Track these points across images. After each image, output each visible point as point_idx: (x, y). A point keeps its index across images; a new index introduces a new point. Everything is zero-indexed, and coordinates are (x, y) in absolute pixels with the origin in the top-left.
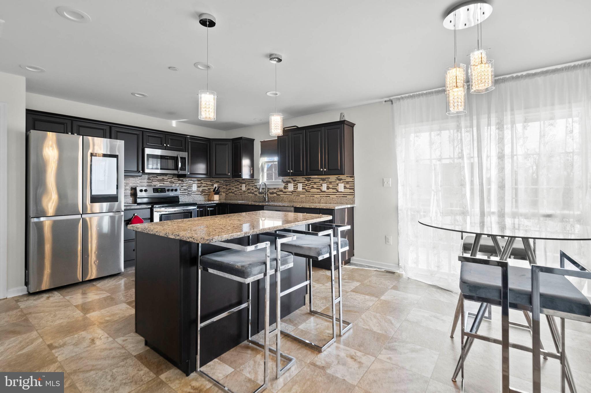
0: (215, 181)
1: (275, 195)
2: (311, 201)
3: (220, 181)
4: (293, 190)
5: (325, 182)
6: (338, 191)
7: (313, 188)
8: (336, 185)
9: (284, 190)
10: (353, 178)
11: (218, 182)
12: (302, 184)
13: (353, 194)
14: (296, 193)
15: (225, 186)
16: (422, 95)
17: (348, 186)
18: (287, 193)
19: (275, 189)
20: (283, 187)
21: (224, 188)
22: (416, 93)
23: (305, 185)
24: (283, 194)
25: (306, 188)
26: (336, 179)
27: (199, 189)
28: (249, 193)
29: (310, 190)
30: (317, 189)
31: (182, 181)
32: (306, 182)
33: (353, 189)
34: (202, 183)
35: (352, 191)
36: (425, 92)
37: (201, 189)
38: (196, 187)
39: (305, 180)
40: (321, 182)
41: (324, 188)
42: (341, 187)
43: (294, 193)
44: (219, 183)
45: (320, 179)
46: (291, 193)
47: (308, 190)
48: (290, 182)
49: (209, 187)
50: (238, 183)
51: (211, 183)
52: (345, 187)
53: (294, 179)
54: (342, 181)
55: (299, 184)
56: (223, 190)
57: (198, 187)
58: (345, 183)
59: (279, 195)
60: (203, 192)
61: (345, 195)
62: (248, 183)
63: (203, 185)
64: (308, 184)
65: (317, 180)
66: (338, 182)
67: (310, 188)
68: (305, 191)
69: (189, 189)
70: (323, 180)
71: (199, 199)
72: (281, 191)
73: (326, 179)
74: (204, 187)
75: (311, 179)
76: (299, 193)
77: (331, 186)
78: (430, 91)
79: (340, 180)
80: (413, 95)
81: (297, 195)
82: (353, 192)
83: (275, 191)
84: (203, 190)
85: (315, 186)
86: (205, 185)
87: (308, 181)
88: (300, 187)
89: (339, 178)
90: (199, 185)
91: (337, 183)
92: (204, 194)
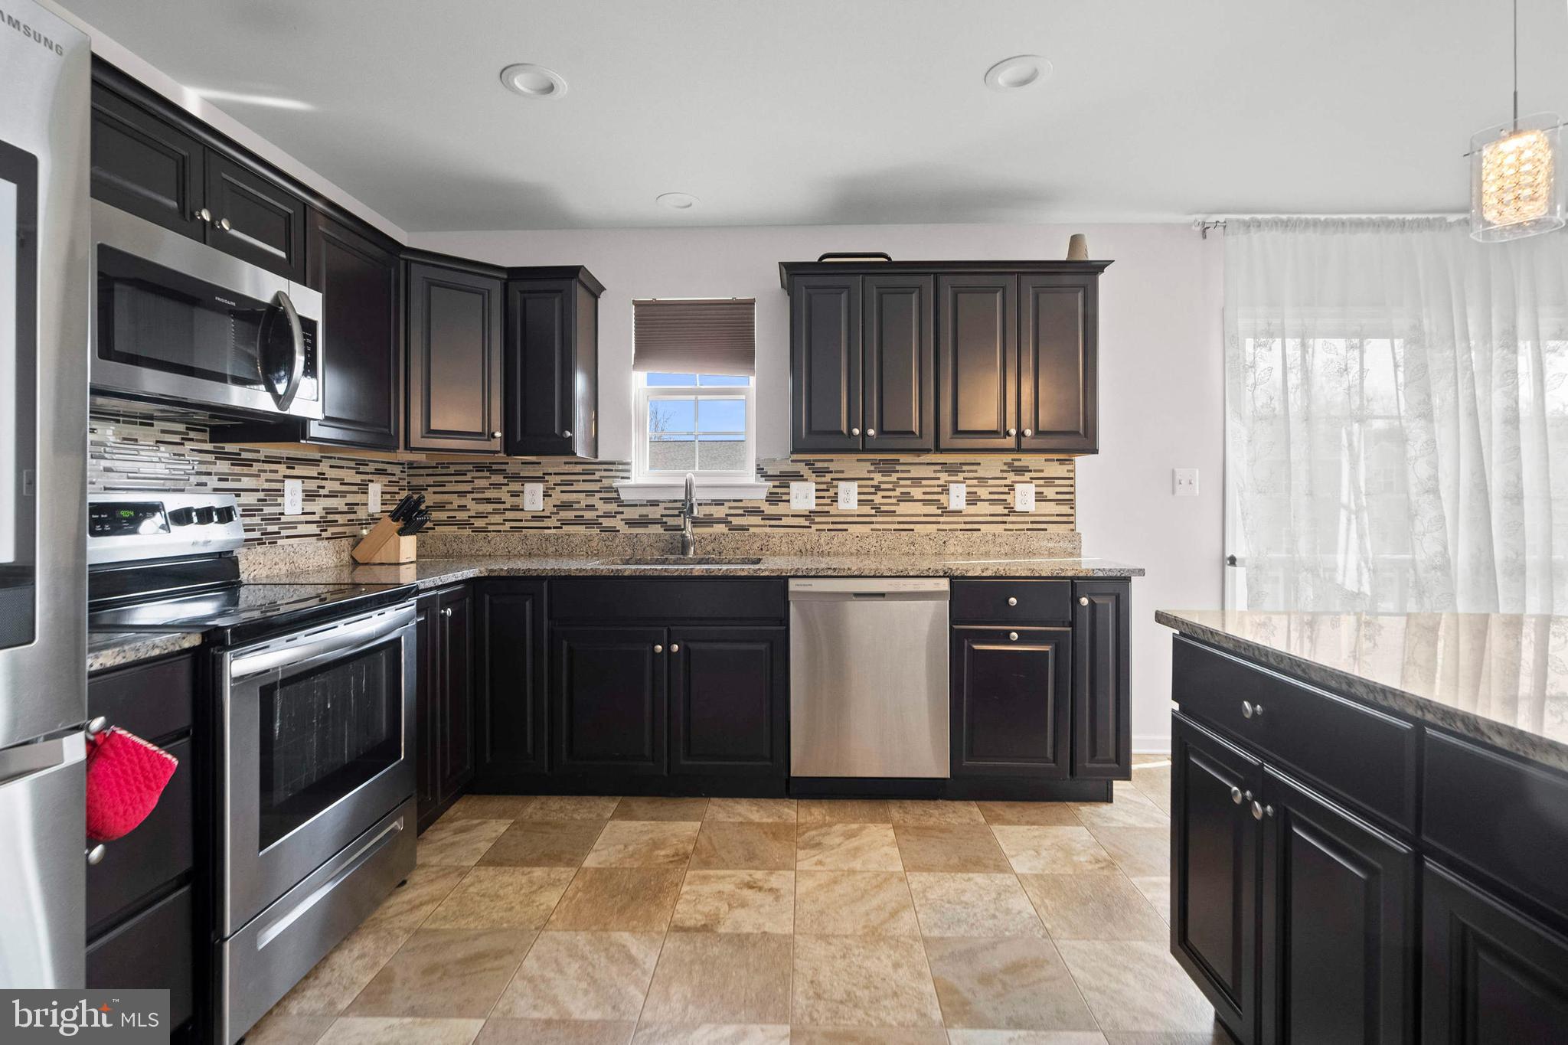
0: (371, 468)
1: (721, 528)
4: (813, 508)
5: (960, 477)
6: (1011, 511)
7: (906, 498)
8: (1006, 490)
9: (769, 509)
10: (1070, 467)
11: (384, 472)
12: (856, 484)
13: (1071, 519)
14: (830, 519)
17: (1050, 492)
18: (785, 521)
19: (719, 503)
20: (763, 495)
23: (873, 490)
24: (762, 523)
25: (877, 499)
26: (1005, 468)
27: (310, 507)
28: (565, 523)
29: (892, 508)
30: (927, 502)
31: (236, 460)
32: (878, 477)
33: (1071, 503)
34: (321, 476)
35: (1065, 509)
37: (318, 507)
38: (300, 496)
39: (872, 468)
40: (944, 477)
41: (957, 498)
42: (1025, 497)
43: (817, 519)
45: (938, 468)
46: (802, 522)
47: (883, 508)
48: (798, 477)
49: (350, 499)
50: (498, 479)
51: (358, 479)
52: (1040, 498)
53: (818, 465)
54: (1028, 475)
55: (842, 485)
57: (310, 496)
58: (1041, 482)
59: (743, 528)
60: (324, 523)
61: (1038, 525)
62: (558, 479)
63: (331, 486)
64: (883, 486)
65: (928, 471)
66: (1012, 477)
67: (894, 501)
68: (873, 512)
69: (267, 510)
70: (953, 469)
71: (313, 563)
72: (755, 511)
73: (965, 468)
74: (333, 495)
75: (898, 468)
76: (842, 523)
77: (983, 492)
79: (1021, 471)
81: (831, 527)
82: (1071, 512)
83: (719, 512)
84: (329, 511)
85: (917, 493)
86: (336, 486)
87: (886, 472)
88: (849, 497)
89: (1016, 464)
90: (312, 485)
91: (1008, 482)
92: (331, 530)
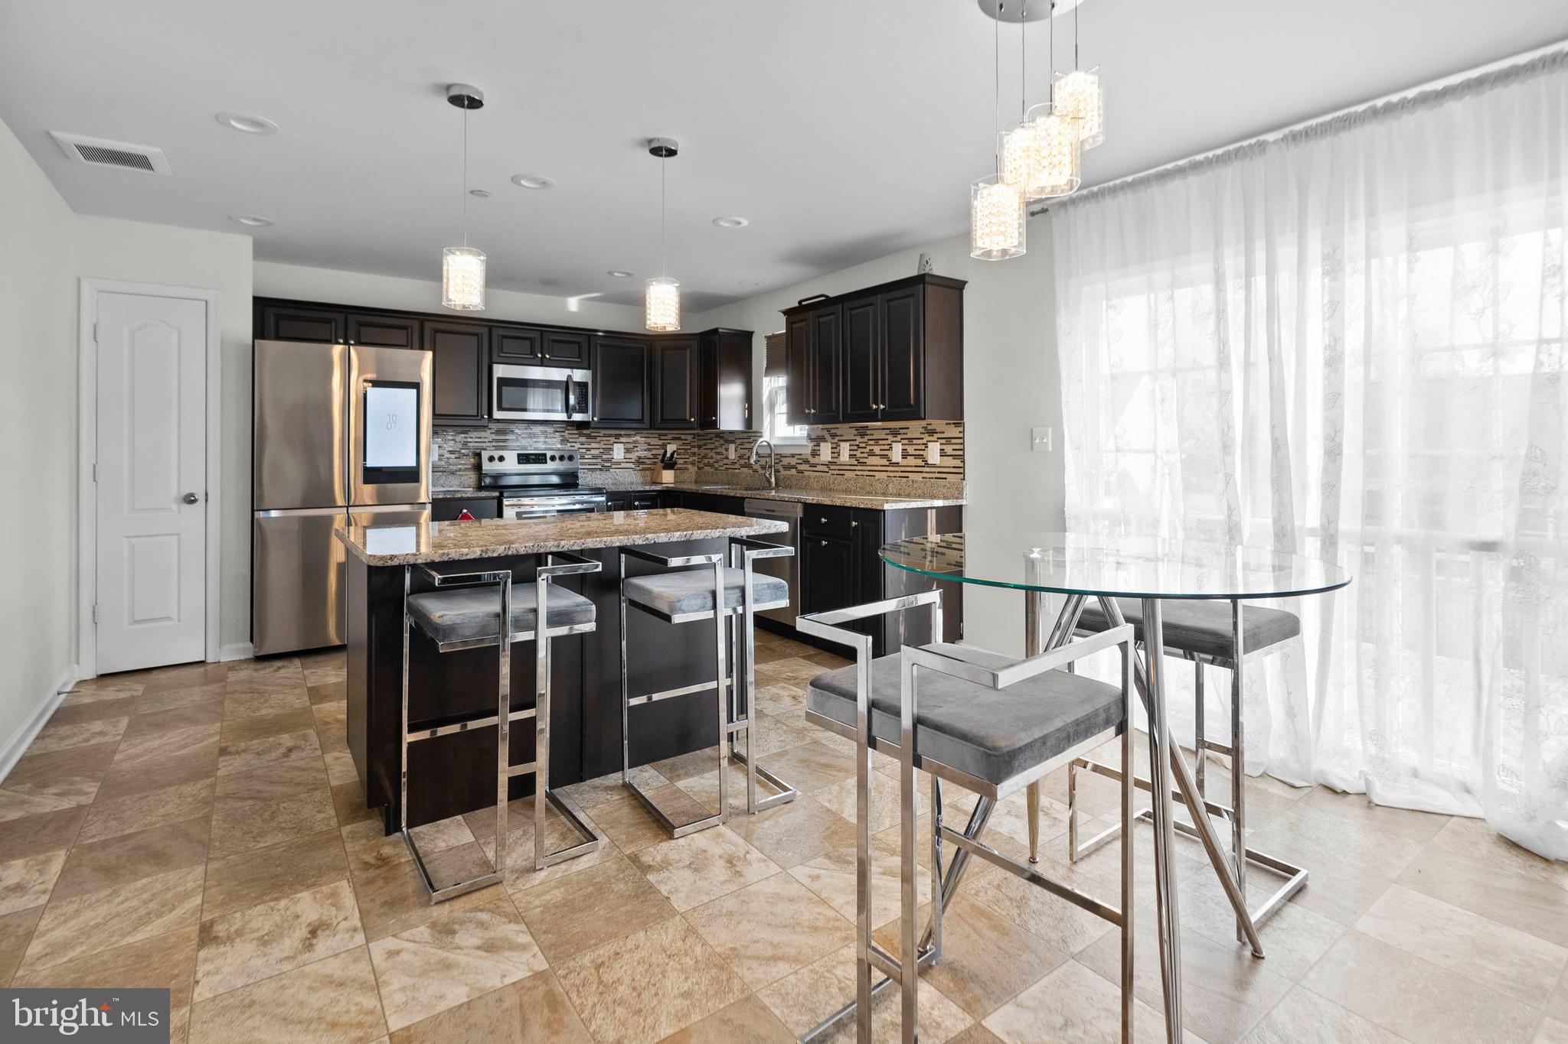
0: (670, 436)
1: (793, 471)
2: (868, 489)
3: (683, 437)
4: (830, 459)
5: (899, 438)
6: (927, 464)
7: (871, 454)
8: (923, 447)
9: (813, 461)
10: (961, 429)
11: (679, 439)
12: (848, 444)
13: (961, 470)
14: (837, 467)
15: (695, 450)
16: (1123, 187)
17: (949, 449)
18: (819, 468)
19: (793, 456)
20: (809, 452)
21: (694, 454)
22: (1106, 185)
23: (856, 448)
24: (809, 469)
25: (859, 455)
26: (923, 431)
27: (628, 456)
28: (742, 466)
29: (865, 460)
30: (882, 456)
31: (588, 436)
32: (859, 439)
33: (962, 457)
34: (636, 442)
35: (958, 463)
36: (1129, 179)
37: (634, 456)
38: (623, 451)
39: (856, 432)
40: (890, 437)
41: (896, 455)
42: (933, 453)
43: (832, 467)
44: (680, 442)
45: (888, 431)
46: (825, 468)
47: (862, 460)
48: (824, 439)
49: (654, 452)
50: (722, 442)
51: (660, 442)
52: (943, 454)
53: (833, 431)
54: (936, 436)
55: (842, 444)
56: (691, 459)
57: (627, 451)
58: (944, 441)
59: (801, 472)
60: (639, 462)
61: (942, 474)
62: (738, 442)
63: (640, 446)
64: (861, 445)
65: (881, 435)
66: (927, 438)
67: (866, 455)
68: (856, 463)
69: (604, 457)
70: (895, 433)
71: (628, 480)
72: (806, 462)
73: (901, 431)
74: (643, 450)
75: (868, 432)
76: (843, 469)
77: (911, 450)
78: (1142, 174)
79: (932, 433)
80: (1099, 190)
81: (838, 472)
82: (961, 465)
83: (793, 461)
84: (640, 458)
85: (877, 450)
86: (645, 446)
87: (862, 435)
88: (845, 449)
89: (929, 427)
90: (631, 446)
91: (924, 441)
92: (641, 466)
